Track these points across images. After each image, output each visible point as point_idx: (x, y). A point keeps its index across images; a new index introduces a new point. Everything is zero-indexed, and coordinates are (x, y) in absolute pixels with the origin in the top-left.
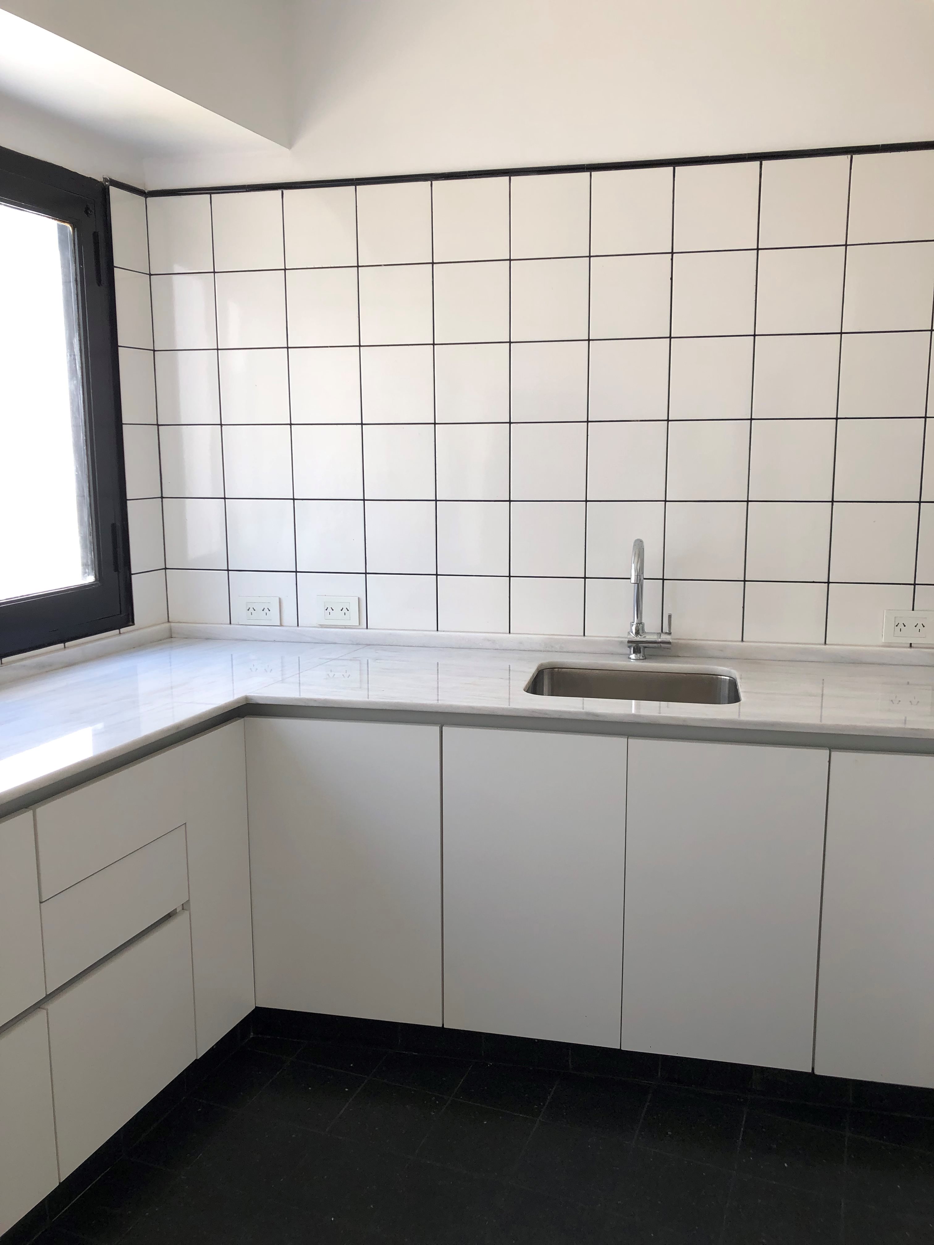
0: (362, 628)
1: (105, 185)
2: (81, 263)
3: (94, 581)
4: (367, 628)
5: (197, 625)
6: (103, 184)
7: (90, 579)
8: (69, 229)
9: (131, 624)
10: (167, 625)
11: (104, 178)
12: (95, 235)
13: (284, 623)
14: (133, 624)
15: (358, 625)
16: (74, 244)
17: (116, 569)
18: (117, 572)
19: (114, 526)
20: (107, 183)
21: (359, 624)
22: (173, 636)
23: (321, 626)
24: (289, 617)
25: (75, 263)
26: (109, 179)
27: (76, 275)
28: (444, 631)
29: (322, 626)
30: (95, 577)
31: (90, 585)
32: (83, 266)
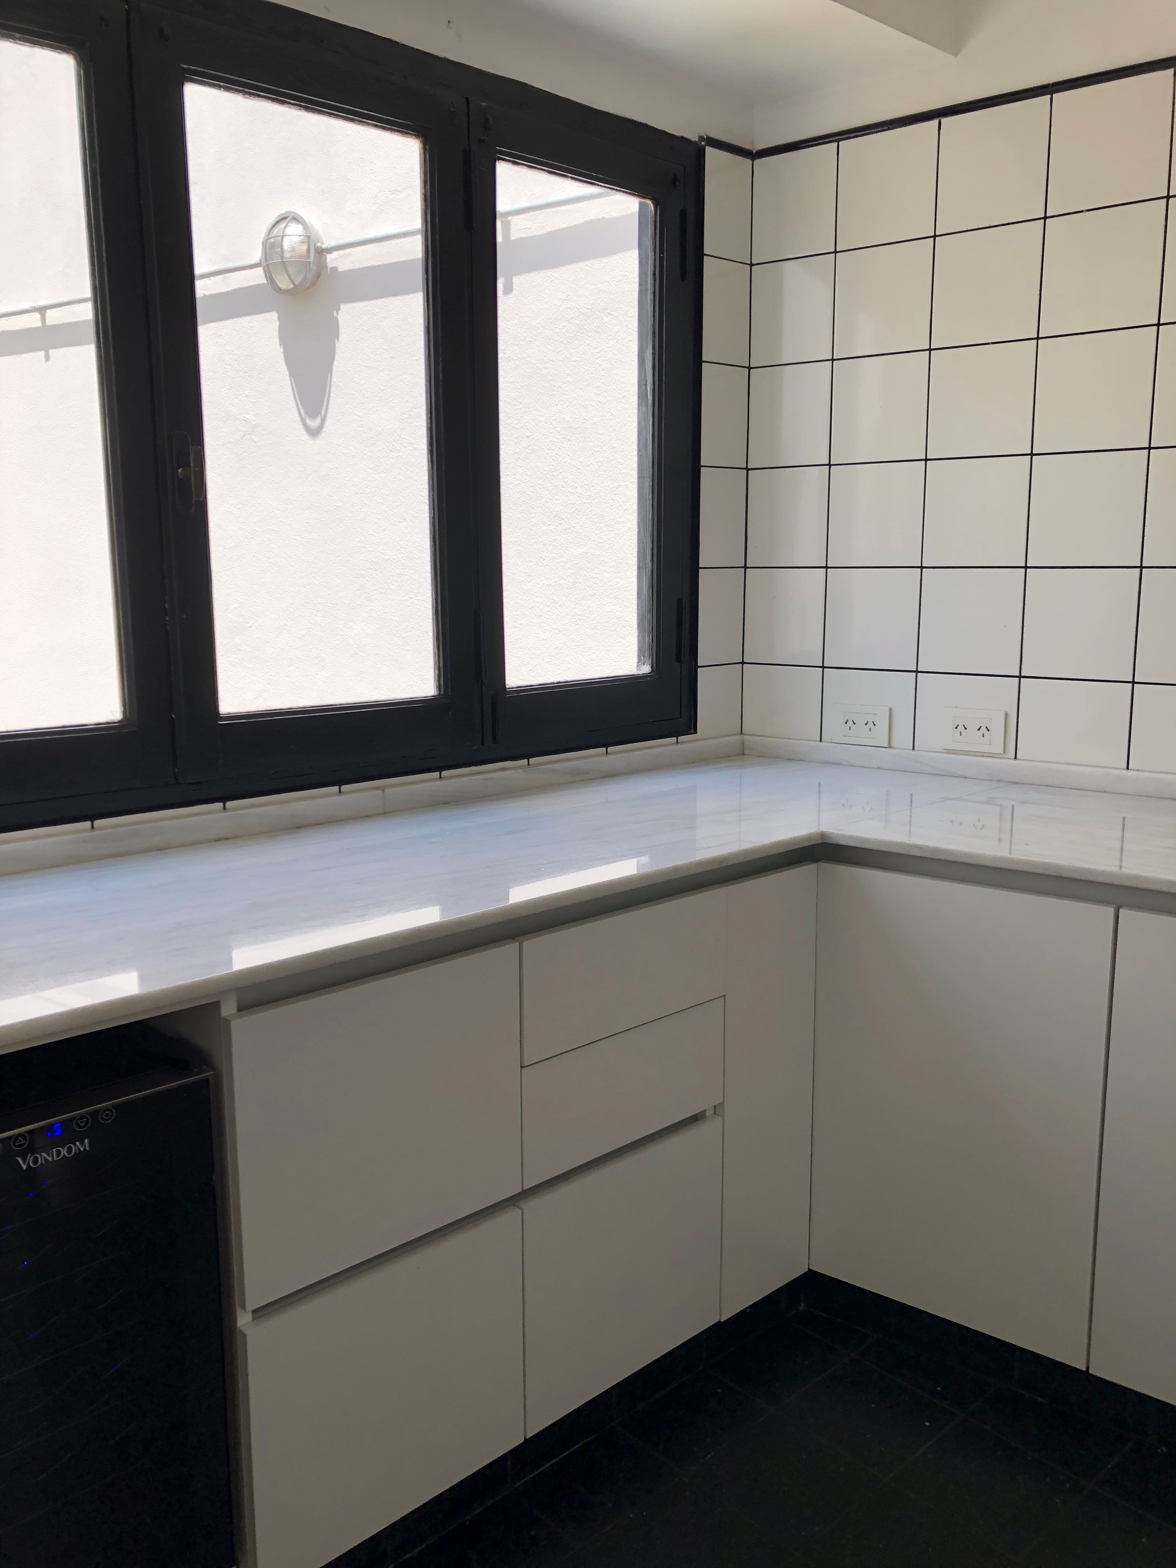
0: (1008, 758)
1: (700, 145)
2: (661, 252)
3: (650, 672)
4: (1016, 758)
5: (776, 740)
6: (698, 145)
7: (646, 669)
8: (650, 207)
9: (693, 731)
10: (739, 737)
11: (699, 137)
12: (683, 214)
13: (894, 744)
14: (695, 732)
15: (1002, 753)
16: (655, 226)
17: (679, 659)
18: (679, 664)
19: (680, 602)
20: (703, 143)
21: (1004, 752)
22: (745, 753)
23: (946, 751)
24: (903, 737)
25: (655, 252)
26: (705, 137)
27: (655, 267)
28: (1138, 770)
29: (948, 751)
30: (652, 667)
31: (644, 676)
32: (664, 255)
